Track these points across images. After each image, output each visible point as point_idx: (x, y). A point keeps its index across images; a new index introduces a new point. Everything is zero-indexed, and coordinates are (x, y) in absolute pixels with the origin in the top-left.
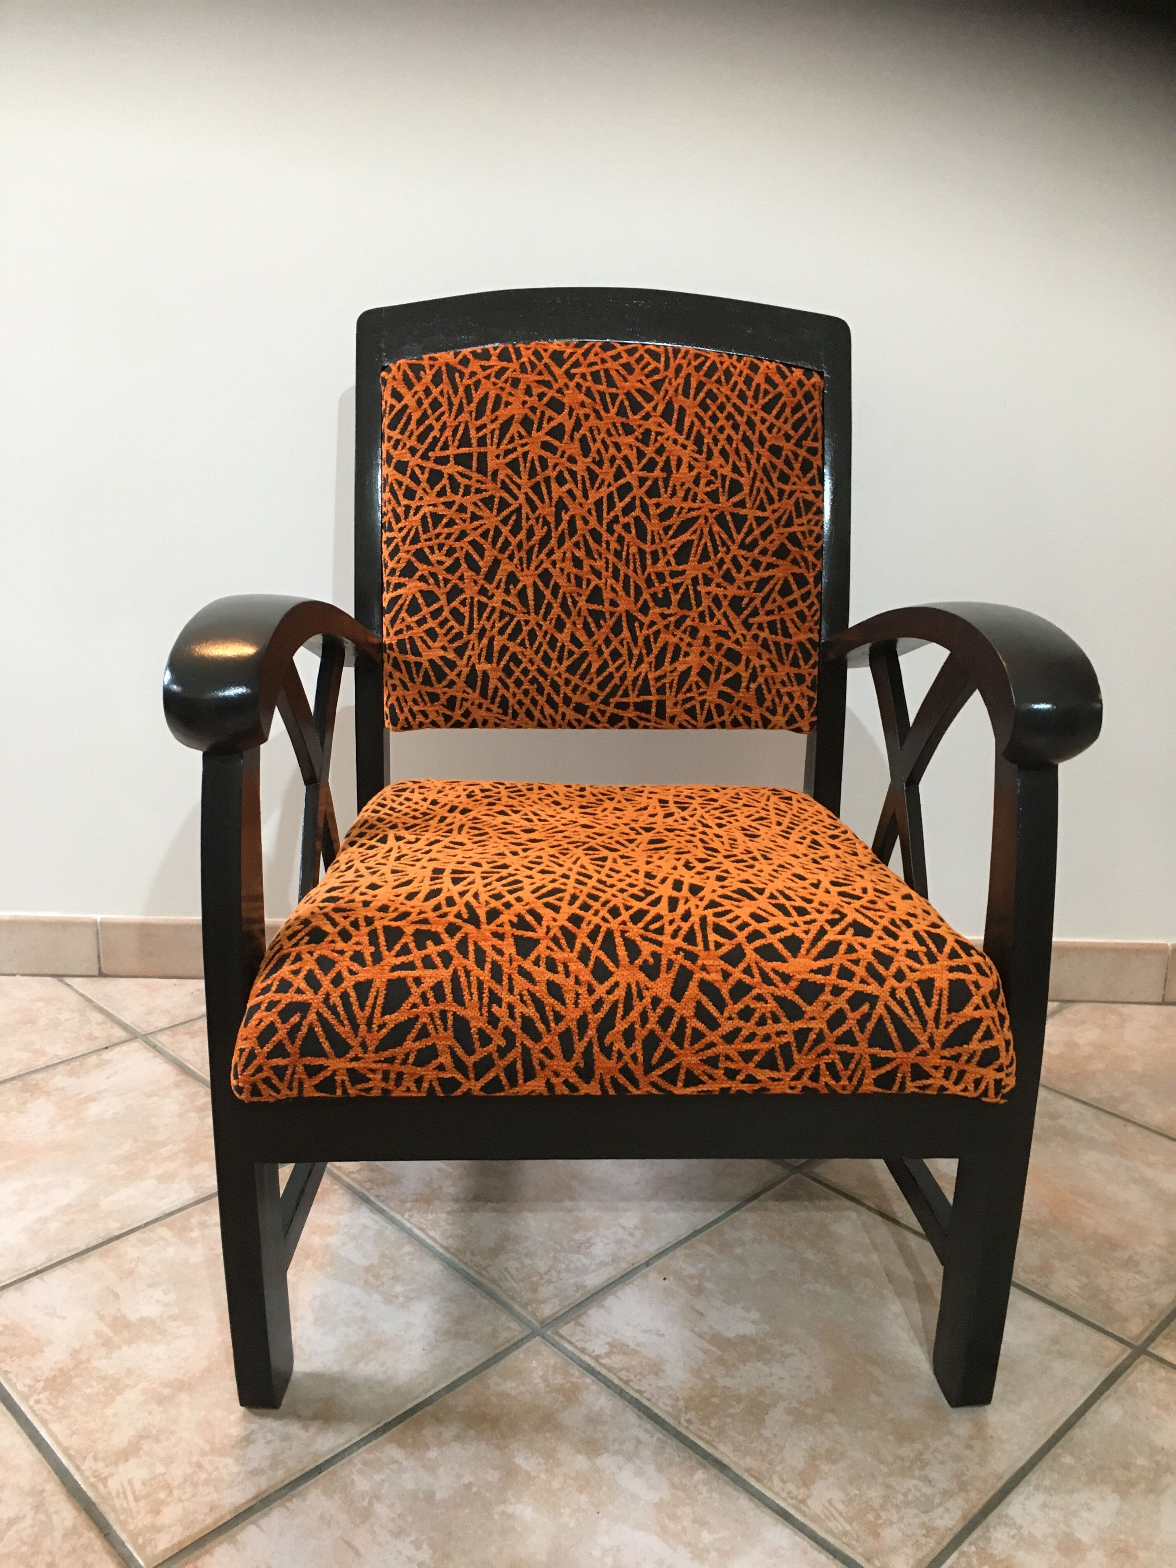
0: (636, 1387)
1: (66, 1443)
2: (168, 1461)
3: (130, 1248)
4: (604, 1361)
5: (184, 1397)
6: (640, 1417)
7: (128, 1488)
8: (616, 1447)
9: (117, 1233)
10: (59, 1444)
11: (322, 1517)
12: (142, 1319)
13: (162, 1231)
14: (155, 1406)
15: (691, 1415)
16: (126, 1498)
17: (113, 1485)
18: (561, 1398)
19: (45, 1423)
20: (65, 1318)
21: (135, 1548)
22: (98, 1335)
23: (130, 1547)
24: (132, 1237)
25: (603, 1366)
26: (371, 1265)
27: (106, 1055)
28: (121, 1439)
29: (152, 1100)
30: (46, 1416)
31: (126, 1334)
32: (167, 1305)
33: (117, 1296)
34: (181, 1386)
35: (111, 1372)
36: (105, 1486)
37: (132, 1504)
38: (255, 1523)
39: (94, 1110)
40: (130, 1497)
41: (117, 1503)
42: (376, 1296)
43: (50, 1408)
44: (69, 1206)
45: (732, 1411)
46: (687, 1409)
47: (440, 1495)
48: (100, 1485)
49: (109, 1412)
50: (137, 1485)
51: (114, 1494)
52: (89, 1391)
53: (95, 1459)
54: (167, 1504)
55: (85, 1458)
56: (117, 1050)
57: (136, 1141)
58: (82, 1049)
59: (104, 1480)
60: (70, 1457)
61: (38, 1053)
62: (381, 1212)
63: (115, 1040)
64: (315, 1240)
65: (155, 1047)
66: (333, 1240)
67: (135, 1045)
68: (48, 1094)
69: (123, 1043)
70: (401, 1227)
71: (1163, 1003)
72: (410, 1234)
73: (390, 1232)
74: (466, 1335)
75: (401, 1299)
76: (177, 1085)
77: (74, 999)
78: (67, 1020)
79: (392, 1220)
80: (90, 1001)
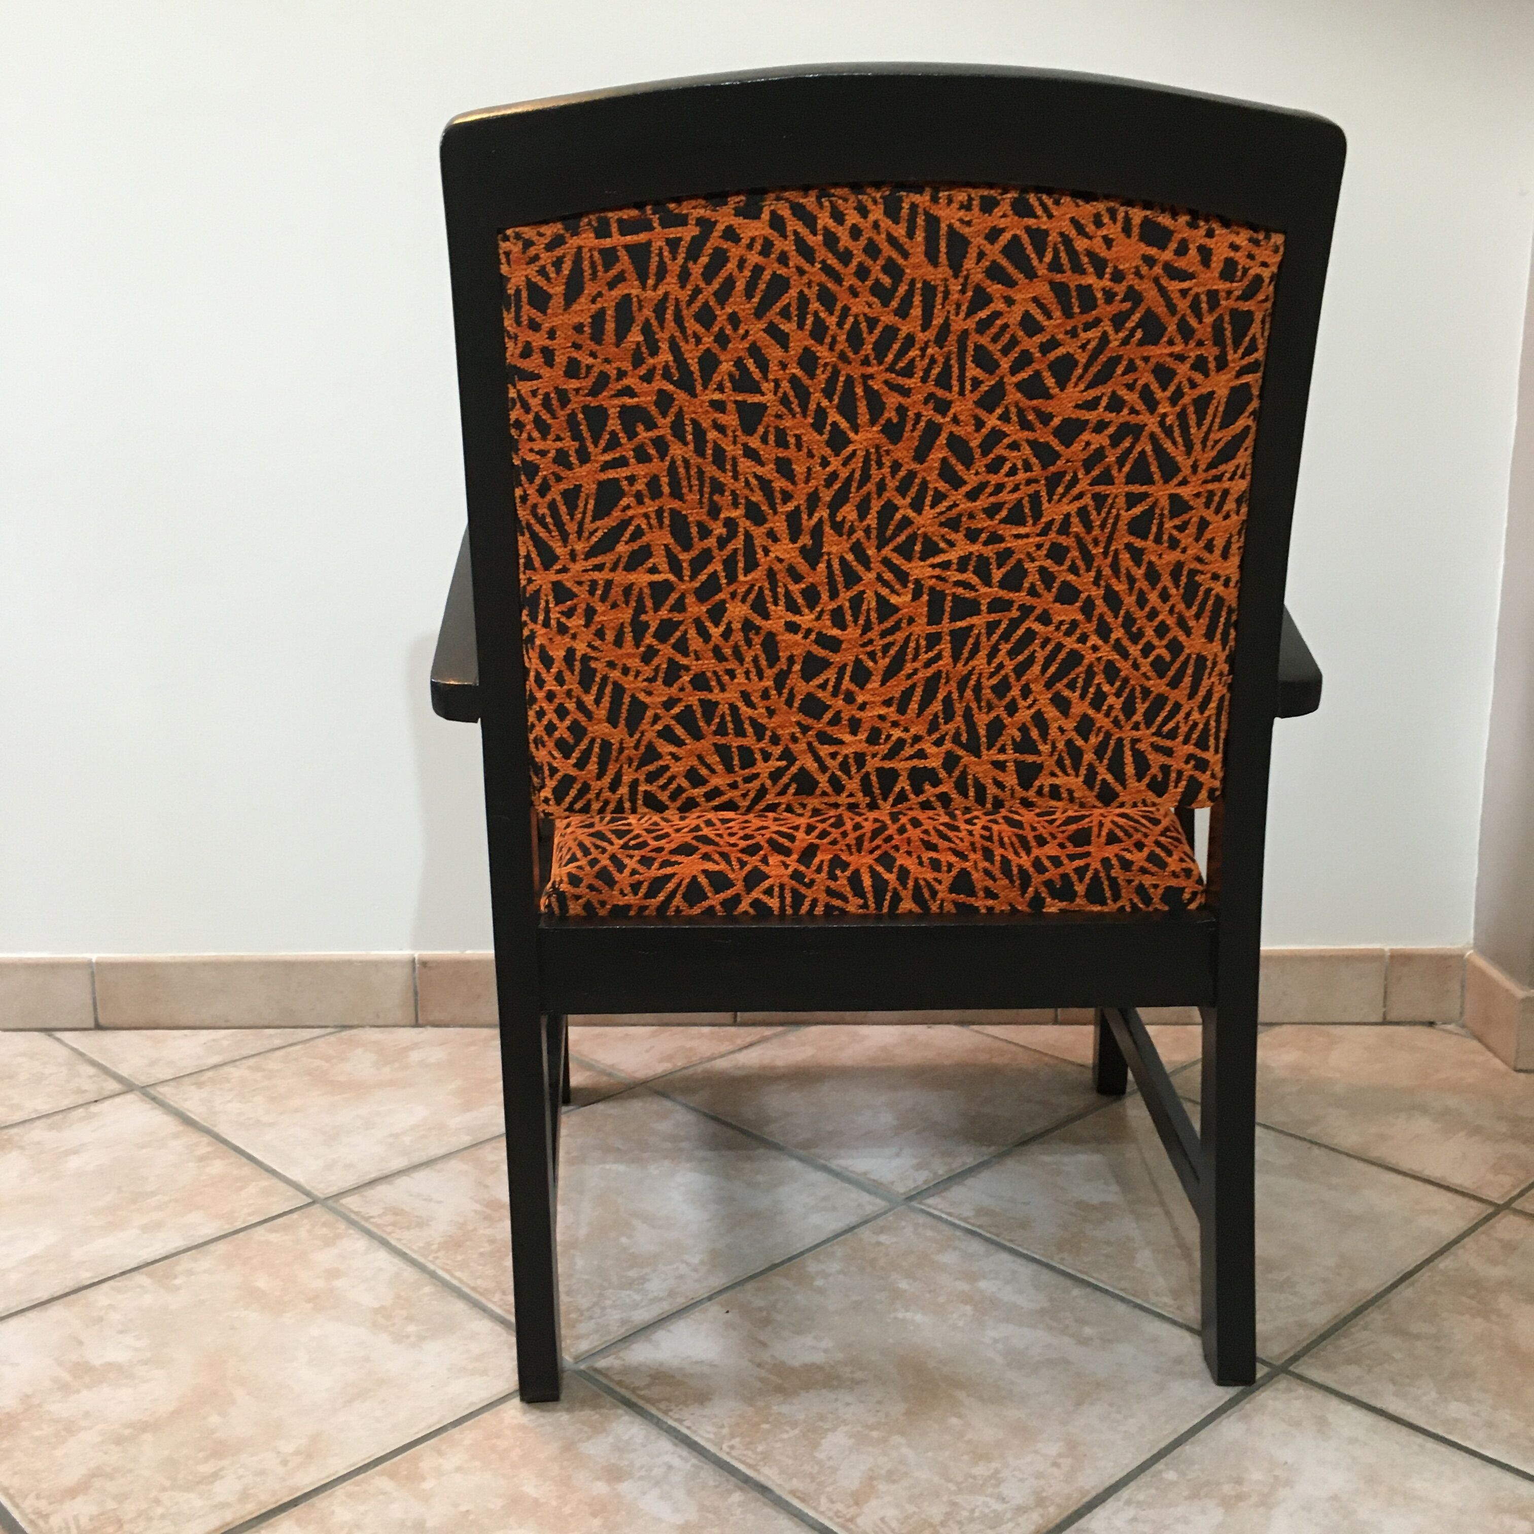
0: (677, 1416)
2: (121, 1498)
3: (101, 1297)
4: (642, 1393)
5: (148, 1437)
6: (675, 1445)
7: (71, 1523)
8: (643, 1473)
12: (108, 1364)
13: (140, 1278)
14: (113, 1446)
15: (736, 1441)
17: (55, 1521)
18: (586, 1429)
20: (17, 1365)
22: (55, 1380)
24: (105, 1286)
25: (640, 1397)
26: (383, 1307)
27: (94, 1109)
28: (71, 1477)
29: (144, 1151)
31: (87, 1379)
32: (136, 1349)
33: (81, 1343)
34: (144, 1427)
35: (65, 1416)
36: (47, 1523)
39: (74, 1163)
42: (384, 1336)
44: (35, 1257)
45: (785, 1436)
46: (732, 1436)
47: (431, 1523)
48: (41, 1523)
49: (58, 1453)
50: (84, 1521)
52: (37, 1433)
53: (38, 1497)
55: (26, 1497)
56: (108, 1102)
57: (120, 1192)
58: (65, 1103)
59: (46, 1517)
62: (403, 1255)
63: (107, 1093)
64: (320, 1284)
65: (154, 1099)
66: (339, 1283)
67: (130, 1097)
68: (22, 1148)
69: (118, 1094)
70: (422, 1268)
71: (1385, 1022)
72: (433, 1275)
73: (410, 1274)
74: (485, 1372)
75: (413, 1339)
76: (176, 1136)
77: (63, 1052)
78: (51, 1074)
79: (413, 1263)
80: (82, 1055)
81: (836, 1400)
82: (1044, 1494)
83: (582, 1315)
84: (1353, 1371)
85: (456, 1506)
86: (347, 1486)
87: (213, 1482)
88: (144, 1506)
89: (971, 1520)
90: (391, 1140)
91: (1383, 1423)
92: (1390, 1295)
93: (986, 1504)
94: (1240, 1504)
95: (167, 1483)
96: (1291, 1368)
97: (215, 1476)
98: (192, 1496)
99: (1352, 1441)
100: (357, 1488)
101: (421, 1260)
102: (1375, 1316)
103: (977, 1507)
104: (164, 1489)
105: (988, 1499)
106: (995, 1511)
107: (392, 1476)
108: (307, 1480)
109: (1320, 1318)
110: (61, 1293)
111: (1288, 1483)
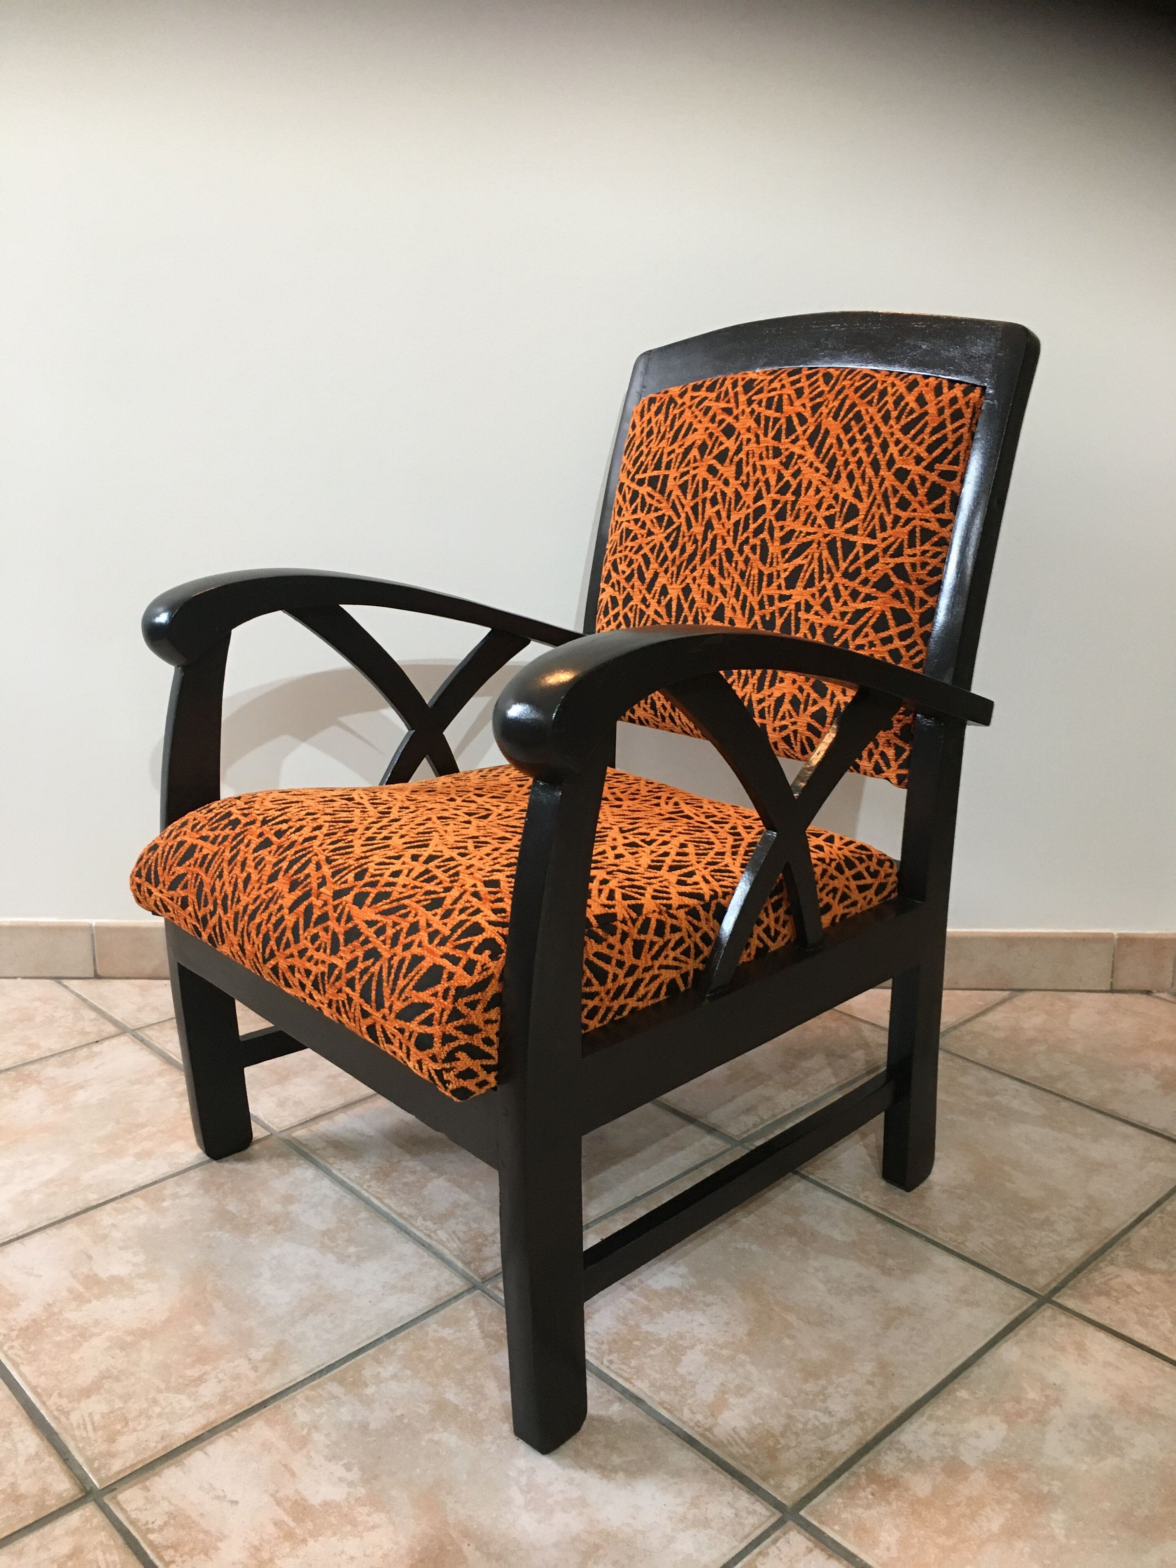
1: (34, 1383)
2: (126, 1398)
3: (105, 1217)
5: (146, 1343)
7: (87, 1419)
9: (95, 1204)
10: (28, 1383)
11: (263, 1444)
12: (112, 1277)
13: (137, 1201)
14: (118, 1351)
15: (614, 1355)
16: (85, 1428)
17: (75, 1418)
18: (494, 1343)
19: (16, 1365)
20: (41, 1276)
21: (91, 1470)
22: (70, 1290)
23: (86, 1469)
24: (108, 1207)
26: (329, 1230)
27: (96, 1048)
28: (85, 1379)
29: (135, 1087)
30: (18, 1360)
31: (96, 1290)
32: (135, 1265)
33: (90, 1258)
34: (143, 1334)
35: (79, 1323)
36: (68, 1419)
37: (91, 1434)
38: (200, 1450)
39: (81, 1096)
40: (90, 1427)
41: (77, 1433)
42: (330, 1256)
43: (22, 1353)
44: (52, 1180)
45: (652, 1352)
46: (611, 1352)
47: (372, 1426)
48: (63, 1419)
49: (75, 1356)
50: (97, 1418)
51: (75, 1425)
52: (58, 1338)
53: (60, 1396)
54: (123, 1434)
55: (51, 1395)
56: (106, 1043)
57: (118, 1123)
58: (73, 1043)
59: (67, 1414)
60: (38, 1395)
61: (32, 1046)
62: (342, 1183)
63: (105, 1035)
64: (278, 1208)
65: (142, 1040)
66: (294, 1208)
67: (124, 1039)
68: (39, 1083)
69: (113, 1037)
70: (359, 1196)
71: (1112, 991)
72: (367, 1202)
73: (349, 1200)
74: (411, 1290)
75: (353, 1259)
76: (160, 1074)
77: (70, 998)
78: (61, 1017)
79: (351, 1190)
80: (84, 1000)
81: (692, 1321)
82: (863, 1409)
83: (486, 1239)
84: (1103, 1302)
85: (392, 1410)
86: (306, 1391)
87: (197, 1386)
88: (145, 1405)
89: (805, 1431)
90: (330, 1081)
91: (1131, 1349)
92: (1130, 1234)
93: (816, 1417)
94: (1020, 1421)
95: (163, 1386)
96: (1054, 1299)
97: (200, 1380)
98: (183, 1397)
99: (1106, 1364)
100: (313, 1393)
101: (357, 1188)
102: (1119, 1253)
103: (809, 1419)
104: (159, 1391)
105: (818, 1413)
106: (823, 1423)
107: (341, 1382)
108: (273, 1384)
109: (1075, 1254)
110: (73, 1212)
111: (1057, 1402)
